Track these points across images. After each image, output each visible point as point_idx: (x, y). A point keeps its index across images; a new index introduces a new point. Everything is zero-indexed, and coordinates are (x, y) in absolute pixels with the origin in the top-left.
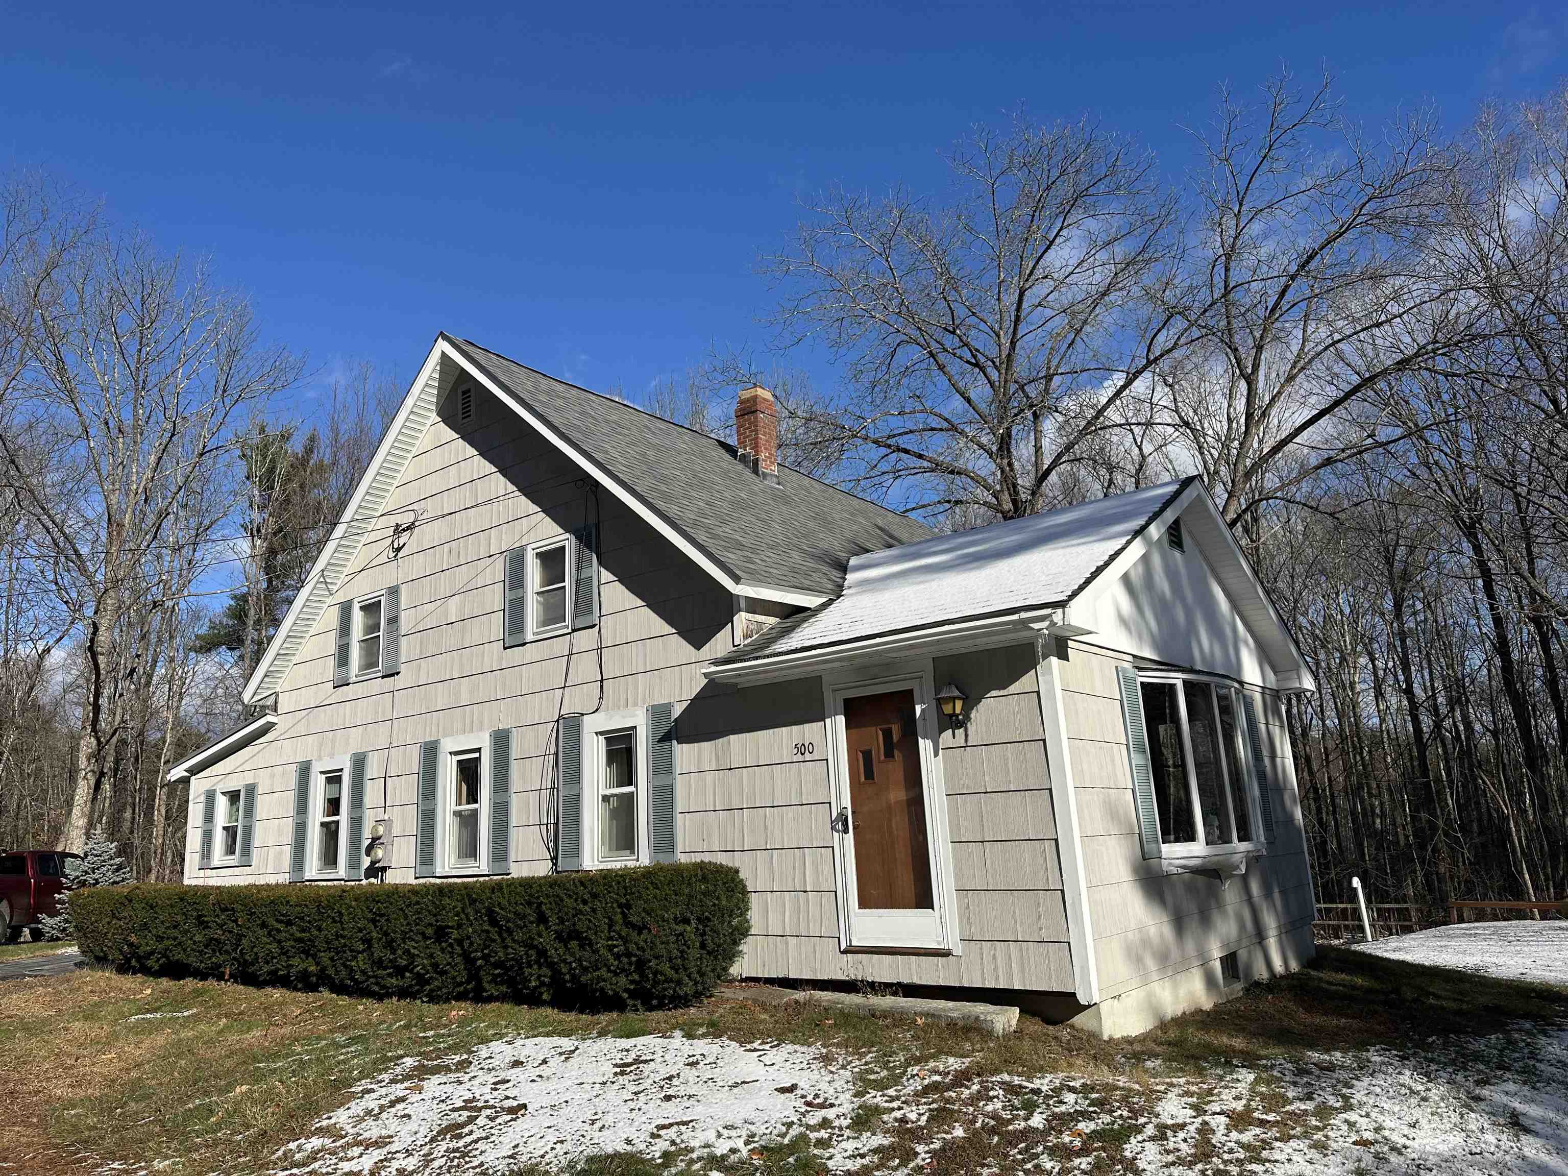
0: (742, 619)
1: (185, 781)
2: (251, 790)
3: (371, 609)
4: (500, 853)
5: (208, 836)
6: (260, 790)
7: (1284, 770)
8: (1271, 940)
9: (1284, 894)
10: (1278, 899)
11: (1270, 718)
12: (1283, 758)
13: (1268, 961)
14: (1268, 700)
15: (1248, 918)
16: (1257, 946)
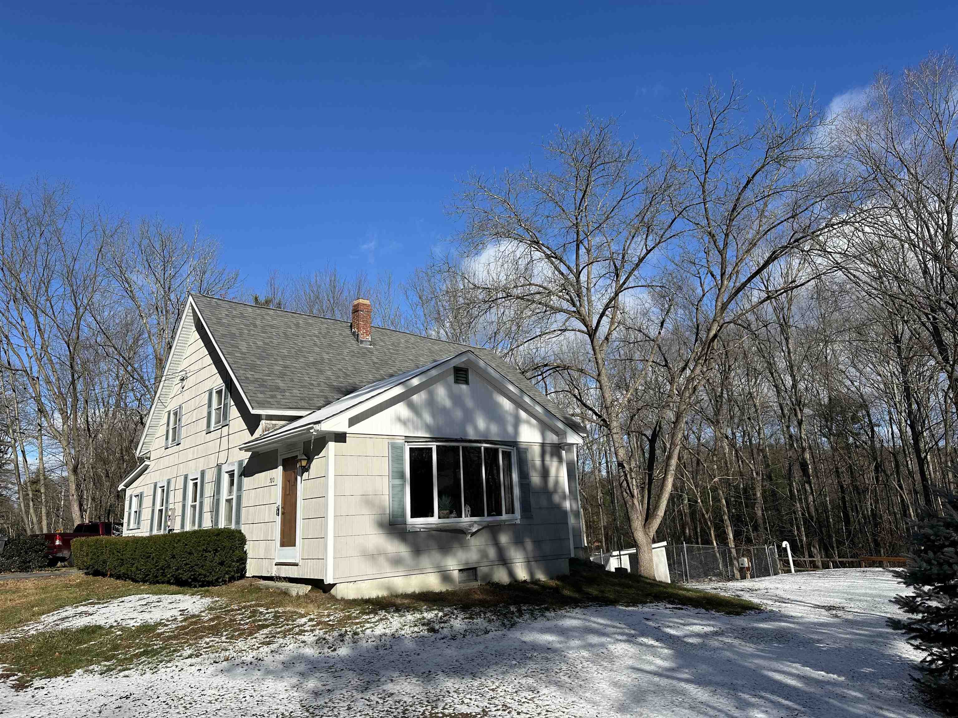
0: (263, 422)
1: (124, 491)
2: (142, 494)
3: (176, 414)
4: (200, 525)
5: (130, 514)
6: (145, 495)
7: (557, 483)
8: (518, 564)
9: (537, 543)
10: (529, 545)
11: (548, 458)
12: (557, 477)
13: (511, 574)
14: (548, 449)
15: (492, 552)
16: (501, 566)
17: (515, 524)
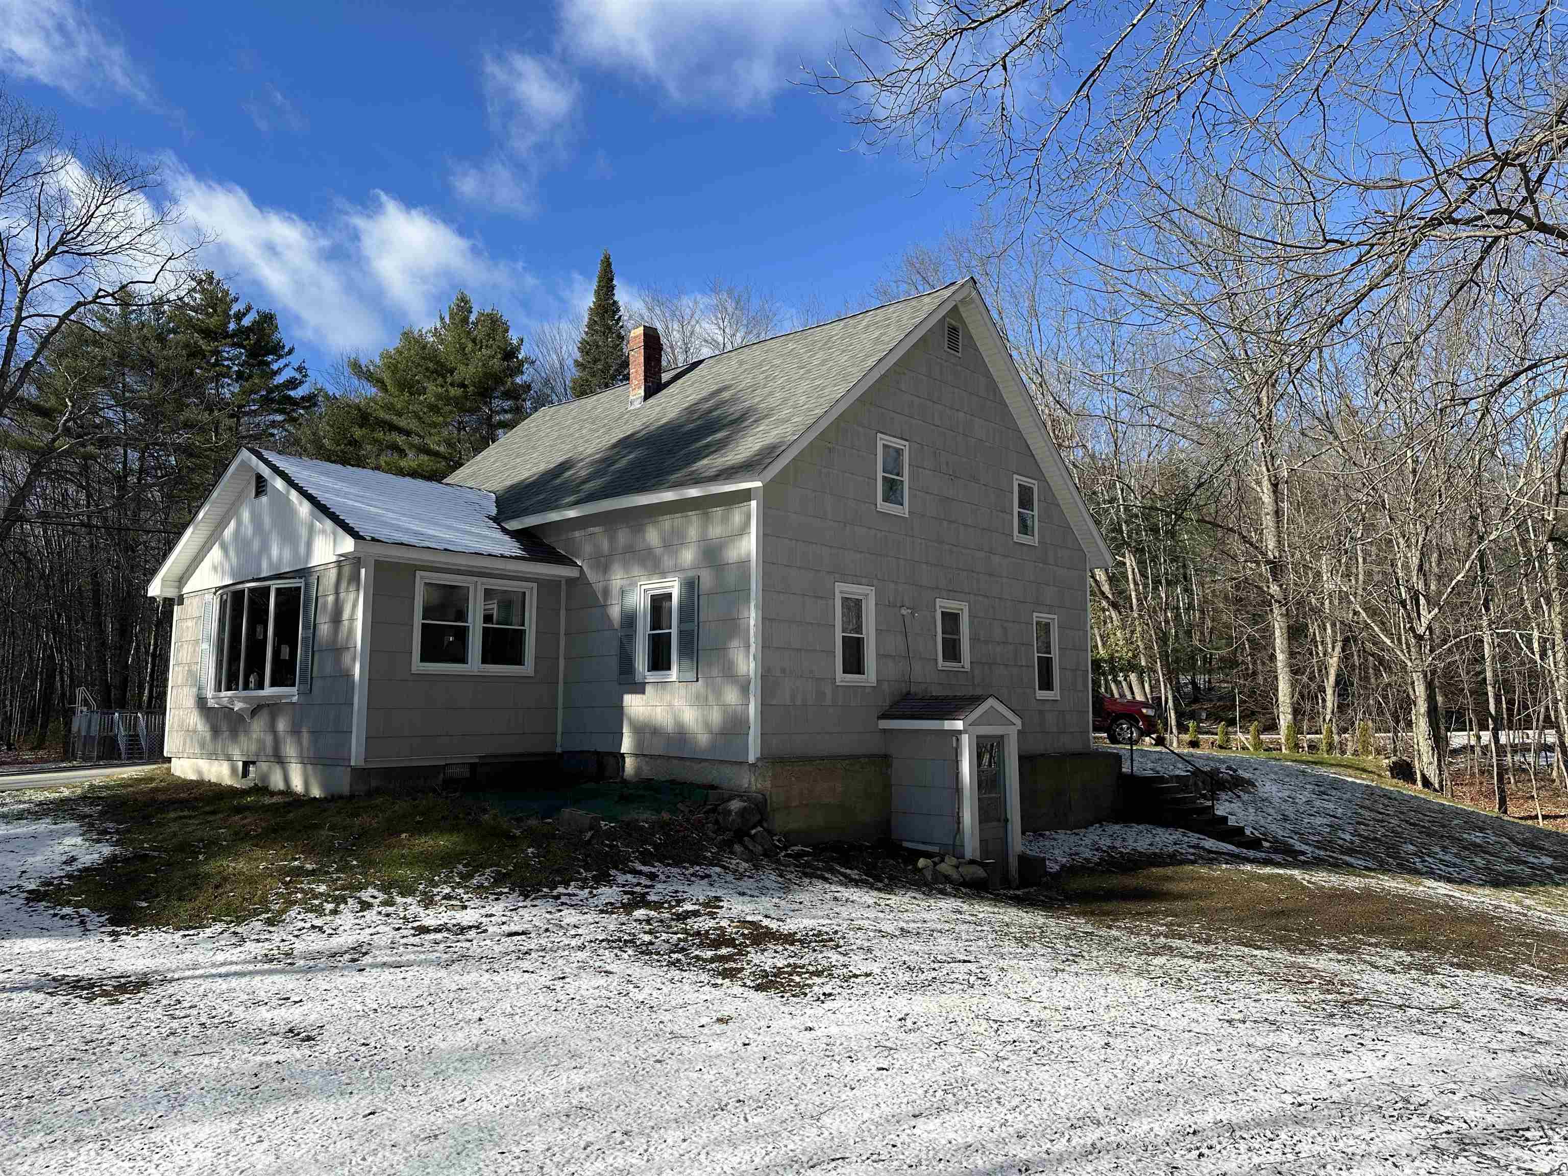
7: (349, 632)
8: (293, 765)
9: (314, 733)
10: (305, 738)
13: (286, 778)
15: (269, 743)
16: (276, 764)
17: (292, 704)
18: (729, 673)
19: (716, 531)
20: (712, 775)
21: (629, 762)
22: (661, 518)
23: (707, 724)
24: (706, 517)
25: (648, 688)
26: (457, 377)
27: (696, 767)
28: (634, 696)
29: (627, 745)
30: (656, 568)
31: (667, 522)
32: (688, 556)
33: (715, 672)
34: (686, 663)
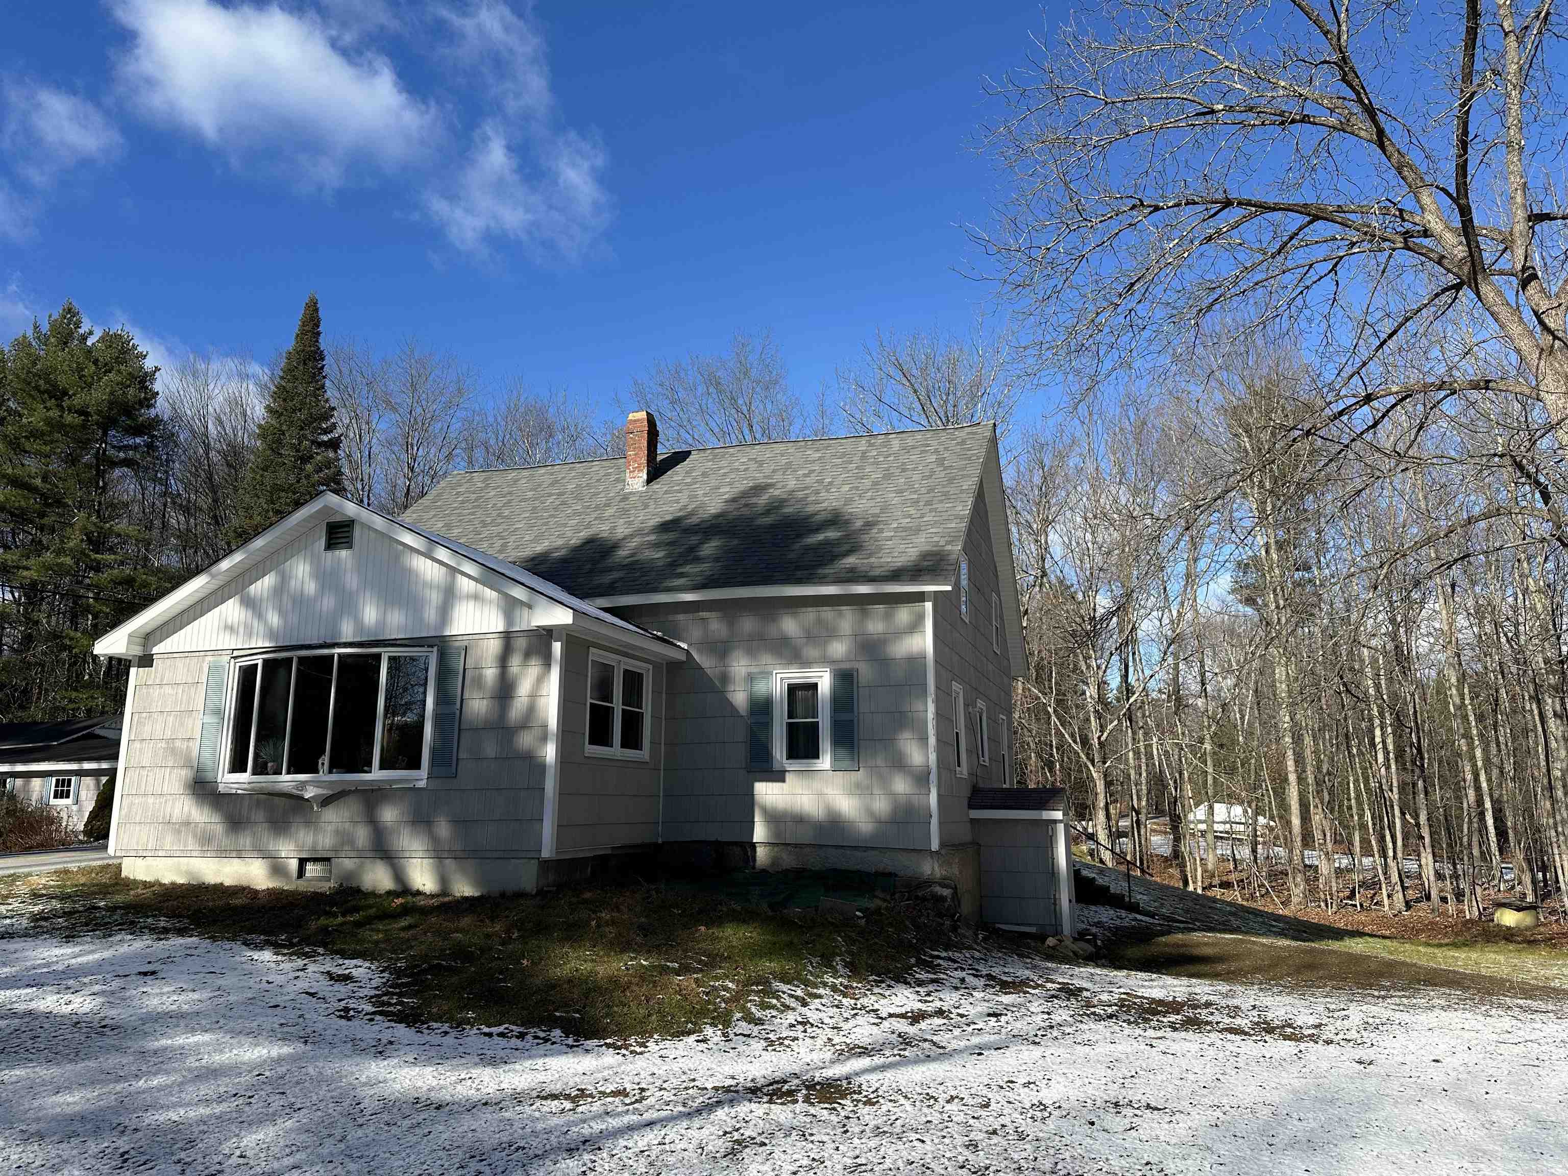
7: (531, 709)
8: (414, 860)
9: (460, 823)
10: (443, 829)
11: (515, 663)
12: (534, 696)
13: (399, 876)
14: (521, 643)
15: (362, 835)
16: (378, 861)
17: (414, 789)
18: (899, 764)
19: (875, 626)
20: (886, 863)
21: (761, 852)
22: (804, 610)
23: (870, 812)
24: (865, 614)
25: (788, 777)
26: (77, 401)
27: (858, 854)
28: (770, 784)
29: (760, 833)
30: (796, 657)
31: (810, 615)
32: (839, 649)
33: (880, 762)
34: (842, 752)
